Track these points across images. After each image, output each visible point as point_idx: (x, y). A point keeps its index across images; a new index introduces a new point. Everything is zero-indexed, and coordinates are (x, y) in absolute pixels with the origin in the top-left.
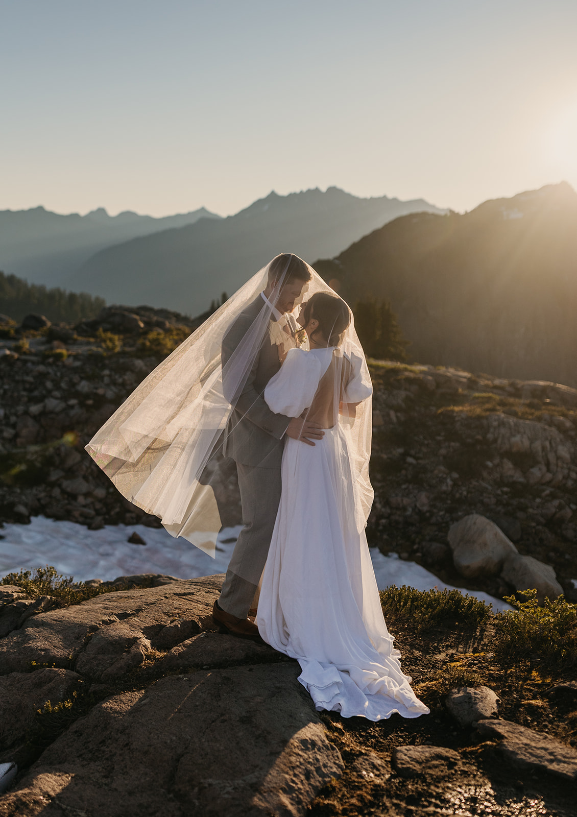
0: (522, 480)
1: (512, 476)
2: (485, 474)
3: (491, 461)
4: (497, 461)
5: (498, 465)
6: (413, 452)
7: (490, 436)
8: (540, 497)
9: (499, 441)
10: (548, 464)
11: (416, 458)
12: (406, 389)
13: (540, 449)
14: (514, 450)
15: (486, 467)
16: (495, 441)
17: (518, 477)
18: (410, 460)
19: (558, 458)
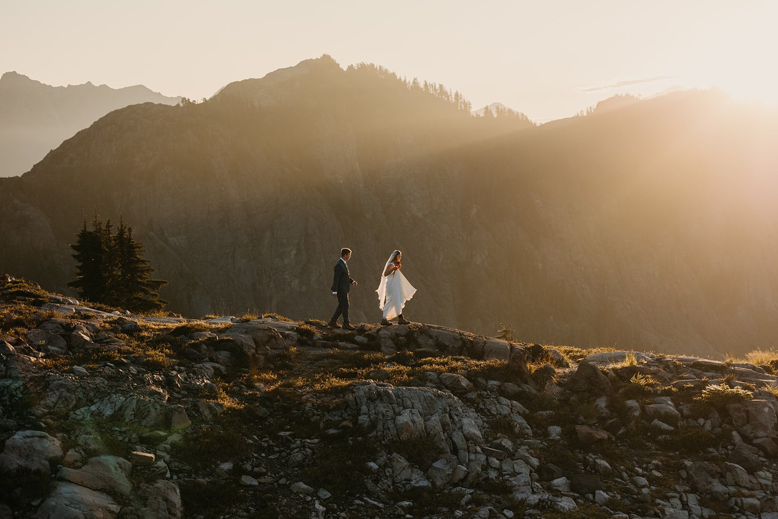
0: (425, 483)
1: (409, 480)
2: (370, 485)
3: (374, 461)
4: (383, 458)
5: (386, 466)
6: (248, 467)
7: (363, 419)
8: (459, 507)
9: (380, 426)
10: (455, 450)
11: (256, 476)
12: (211, 360)
13: (439, 428)
14: (404, 436)
15: (370, 471)
16: (373, 425)
17: (419, 481)
18: (247, 480)
19: (468, 438)
